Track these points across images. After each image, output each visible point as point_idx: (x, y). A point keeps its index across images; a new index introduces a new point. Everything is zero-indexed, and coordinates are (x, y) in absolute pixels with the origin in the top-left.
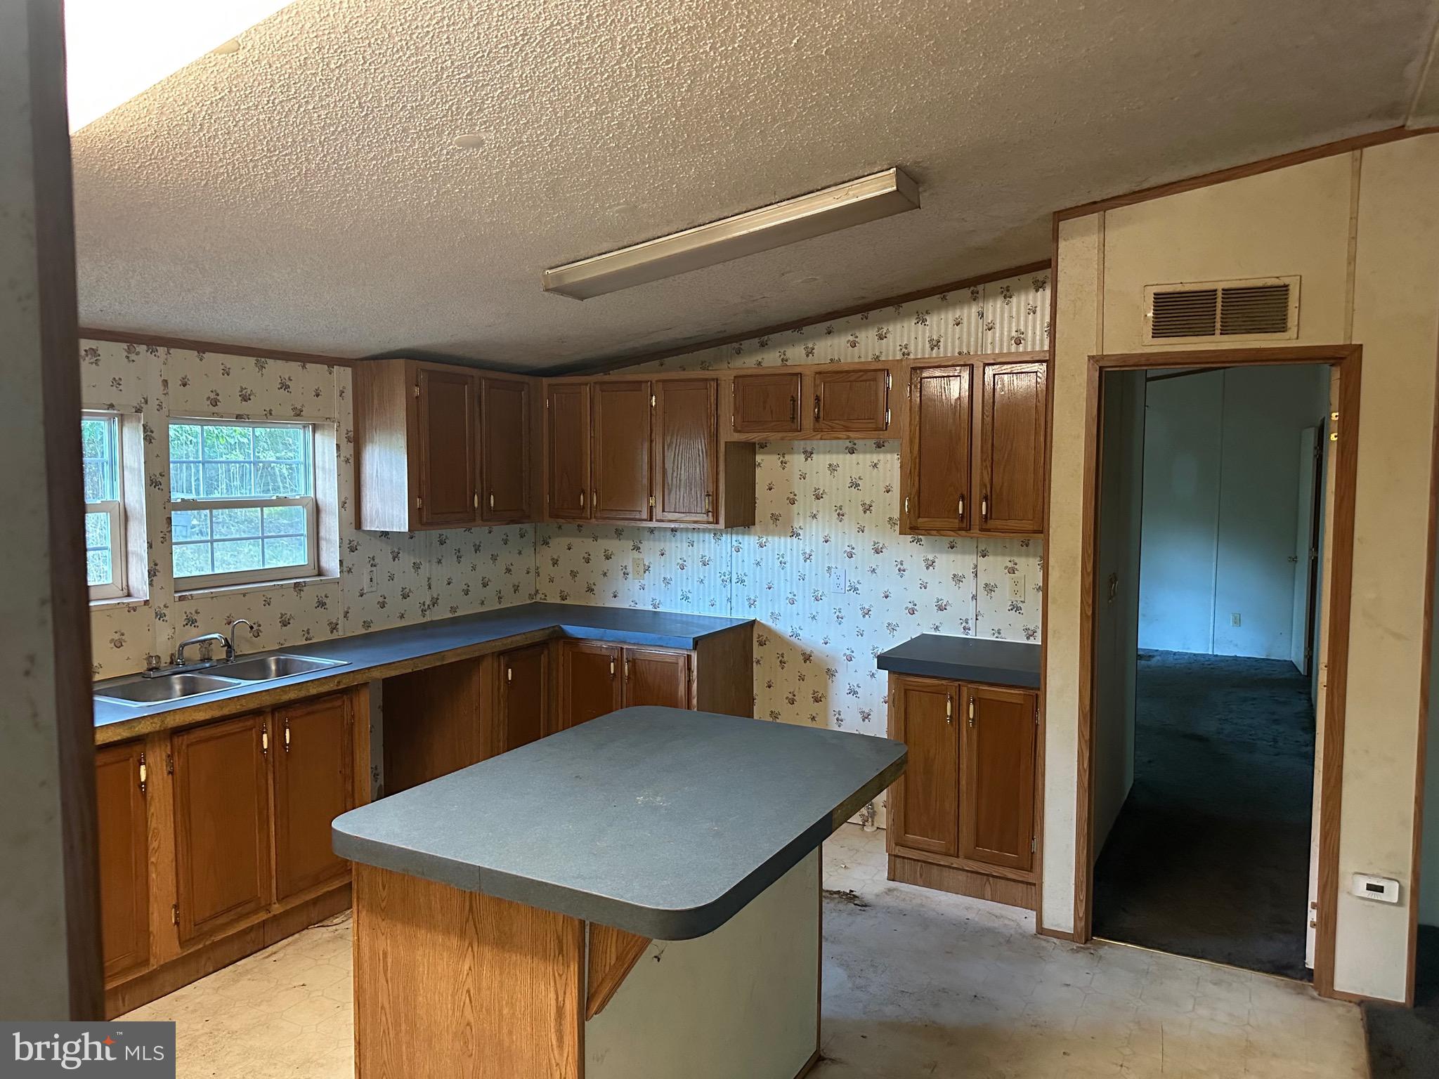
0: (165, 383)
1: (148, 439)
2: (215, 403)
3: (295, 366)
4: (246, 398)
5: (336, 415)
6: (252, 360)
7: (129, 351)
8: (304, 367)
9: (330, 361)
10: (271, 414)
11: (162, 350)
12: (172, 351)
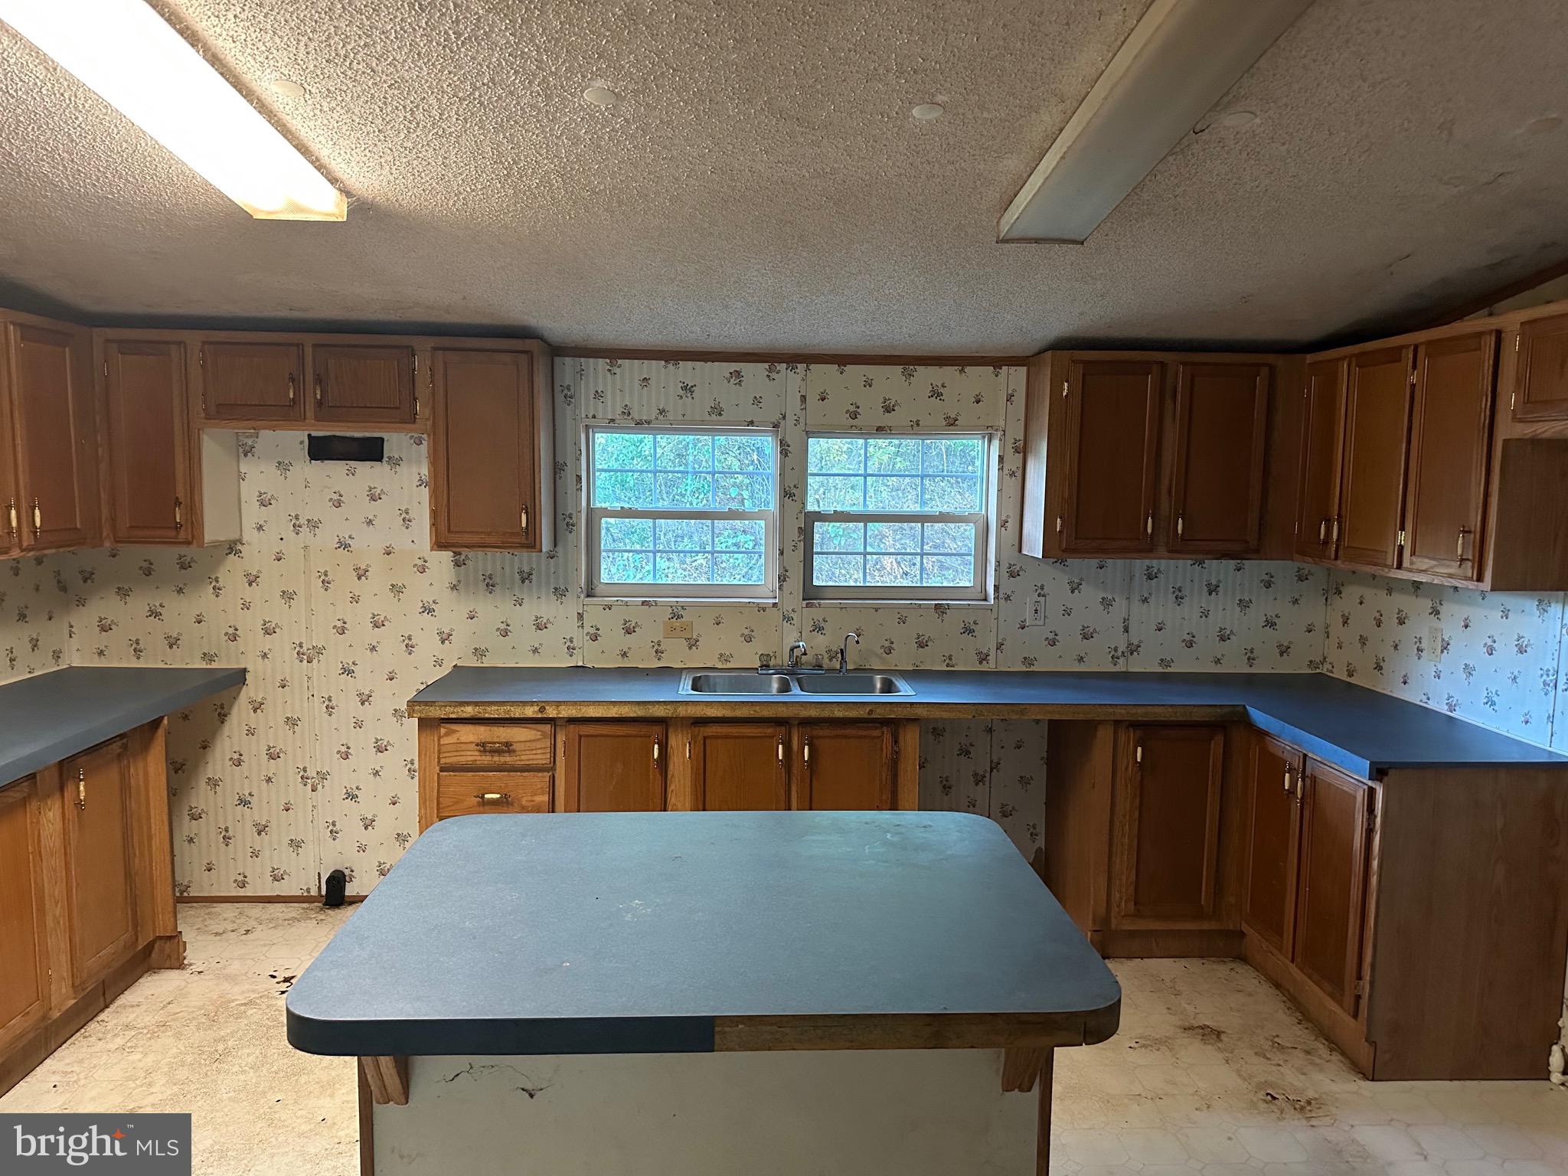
0: (804, 398)
1: (784, 453)
2: (854, 415)
3: (951, 371)
4: (888, 409)
5: (1002, 423)
6: (900, 368)
7: (770, 370)
8: (962, 371)
9: (998, 362)
10: (918, 425)
11: (801, 367)
12: (812, 367)
